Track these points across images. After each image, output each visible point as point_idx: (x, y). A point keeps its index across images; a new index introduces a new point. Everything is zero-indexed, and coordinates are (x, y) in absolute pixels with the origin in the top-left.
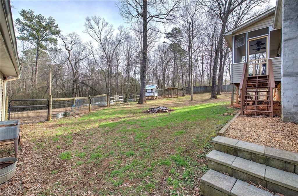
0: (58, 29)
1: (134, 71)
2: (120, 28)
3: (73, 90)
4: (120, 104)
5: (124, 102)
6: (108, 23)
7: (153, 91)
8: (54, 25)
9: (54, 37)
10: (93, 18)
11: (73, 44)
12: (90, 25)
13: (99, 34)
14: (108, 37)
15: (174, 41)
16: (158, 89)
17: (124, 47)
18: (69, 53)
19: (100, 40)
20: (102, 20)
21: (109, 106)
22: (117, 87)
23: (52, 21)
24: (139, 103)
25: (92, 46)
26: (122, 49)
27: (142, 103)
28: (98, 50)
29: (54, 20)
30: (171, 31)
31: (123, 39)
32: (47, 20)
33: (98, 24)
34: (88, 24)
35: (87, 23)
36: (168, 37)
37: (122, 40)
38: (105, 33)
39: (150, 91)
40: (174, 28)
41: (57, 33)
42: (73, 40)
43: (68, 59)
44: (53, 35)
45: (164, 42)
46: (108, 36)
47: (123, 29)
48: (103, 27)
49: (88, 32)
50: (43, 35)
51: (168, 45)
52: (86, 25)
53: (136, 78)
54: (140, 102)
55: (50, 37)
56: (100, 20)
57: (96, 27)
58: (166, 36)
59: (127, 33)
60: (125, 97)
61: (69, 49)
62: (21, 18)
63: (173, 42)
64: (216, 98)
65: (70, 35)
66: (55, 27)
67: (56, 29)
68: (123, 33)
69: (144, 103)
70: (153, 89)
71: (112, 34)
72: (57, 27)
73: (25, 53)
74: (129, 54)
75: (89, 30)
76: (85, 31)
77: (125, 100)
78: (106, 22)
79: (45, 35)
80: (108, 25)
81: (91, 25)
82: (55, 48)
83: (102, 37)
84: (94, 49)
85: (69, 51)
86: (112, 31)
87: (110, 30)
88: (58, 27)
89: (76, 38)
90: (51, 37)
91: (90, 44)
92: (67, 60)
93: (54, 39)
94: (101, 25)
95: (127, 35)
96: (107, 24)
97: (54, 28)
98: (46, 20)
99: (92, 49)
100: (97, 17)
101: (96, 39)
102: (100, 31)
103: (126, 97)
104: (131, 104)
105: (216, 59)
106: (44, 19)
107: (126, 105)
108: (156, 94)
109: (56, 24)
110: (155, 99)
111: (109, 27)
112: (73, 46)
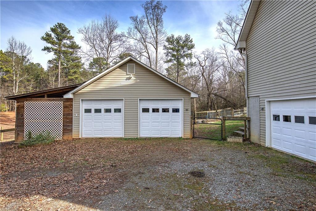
0: (192, 43)
3: (208, 103)
8: (189, 40)
12: (222, 28)
13: (233, 34)
19: (234, 42)
23: (188, 37)
25: (226, 49)
28: (233, 51)
33: (230, 25)
35: (219, 27)
43: (202, 74)
44: (189, 51)
49: (220, 37)
55: (186, 53)
57: (229, 28)
61: (203, 65)
62: (167, 44)
65: (203, 53)
66: (190, 42)
73: (167, 70)
75: (221, 35)
76: (217, 37)
82: (191, 62)
84: (229, 51)
85: (203, 67)
88: (192, 41)
91: (223, 47)
99: (227, 52)
101: (229, 42)
102: (234, 31)
106: (182, 38)
109: (191, 39)
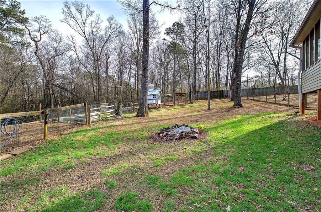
0: (25, 16)
1: (128, 73)
2: (110, 19)
4: (109, 119)
5: (116, 114)
6: (94, 12)
7: (155, 97)
8: (19, 10)
9: (20, 26)
10: (73, 4)
11: (42, 33)
12: (69, 12)
13: (83, 24)
14: (95, 30)
15: (176, 38)
16: (161, 94)
17: (116, 44)
18: (36, 45)
19: (84, 33)
20: (86, 7)
21: (89, 124)
22: (107, 93)
23: (16, 4)
24: (137, 116)
25: (74, 41)
26: (113, 47)
27: (143, 116)
28: (82, 47)
29: (19, 3)
30: (173, 26)
31: (113, 33)
32: (8, 3)
33: (80, 12)
34: (66, 11)
35: (65, 9)
36: (168, 34)
37: (113, 35)
38: (90, 25)
39: (151, 97)
40: (175, 22)
41: (24, 21)
42: (41, 26)
43: (35, 53)
44: (18, 24)
45: (164, 39)
46: (94, 28)
47: (114, 21)
48: (87, 16)
49: (67, 21)
50: (2, 23)
51: (169, 44)
52: (64, 12)
53: (131, 82)
54: (140, 114)
55: (13, 25)
56: (84, 6)
57: (78, 15)
58: (166, 32)
59: (118, 26)
60: (116, 106)
61: (36, 39)
63: (174, 39)
64: (241, 106)
65: (37, 20)
66: (20, 12)
67: (22, 16)
68: (113, 26)
69: (146, 115)
70: (155, 95)
71: (100, 26)
72: (23, 12)
74: (121, 53)
75: (68, 20)
76: (64, 21)
77: (117, 111)
78: (91, 11)
79: (5, 23)
80: (94, 14)
81: (72, 13)
82: (21, 41)
83: (87, 30)
84: (78, 45)
85: (36, 42)
86: (99, 22)
87: (96, 21)
88: (25, 13)
89: (47, 25)
90: (15, 26)
91: (71, 39)
92: (34, 55)
93: (20, 30)
94: (84, 13)
95: (119, 29)
96: (92, 12)
97: (19, 14)
98: (6, 2)
99: (75, 45)
100: (79, 3)
101: (78, 31)
102: (84, 21)
103: (119, 107)
104: (126, 118)
105: (241, 54)
107: (119, 119)
108: (159, 102)
109: (22, 9)
110: (158, 108)
111: (96, 18)
112: (42, 36)
